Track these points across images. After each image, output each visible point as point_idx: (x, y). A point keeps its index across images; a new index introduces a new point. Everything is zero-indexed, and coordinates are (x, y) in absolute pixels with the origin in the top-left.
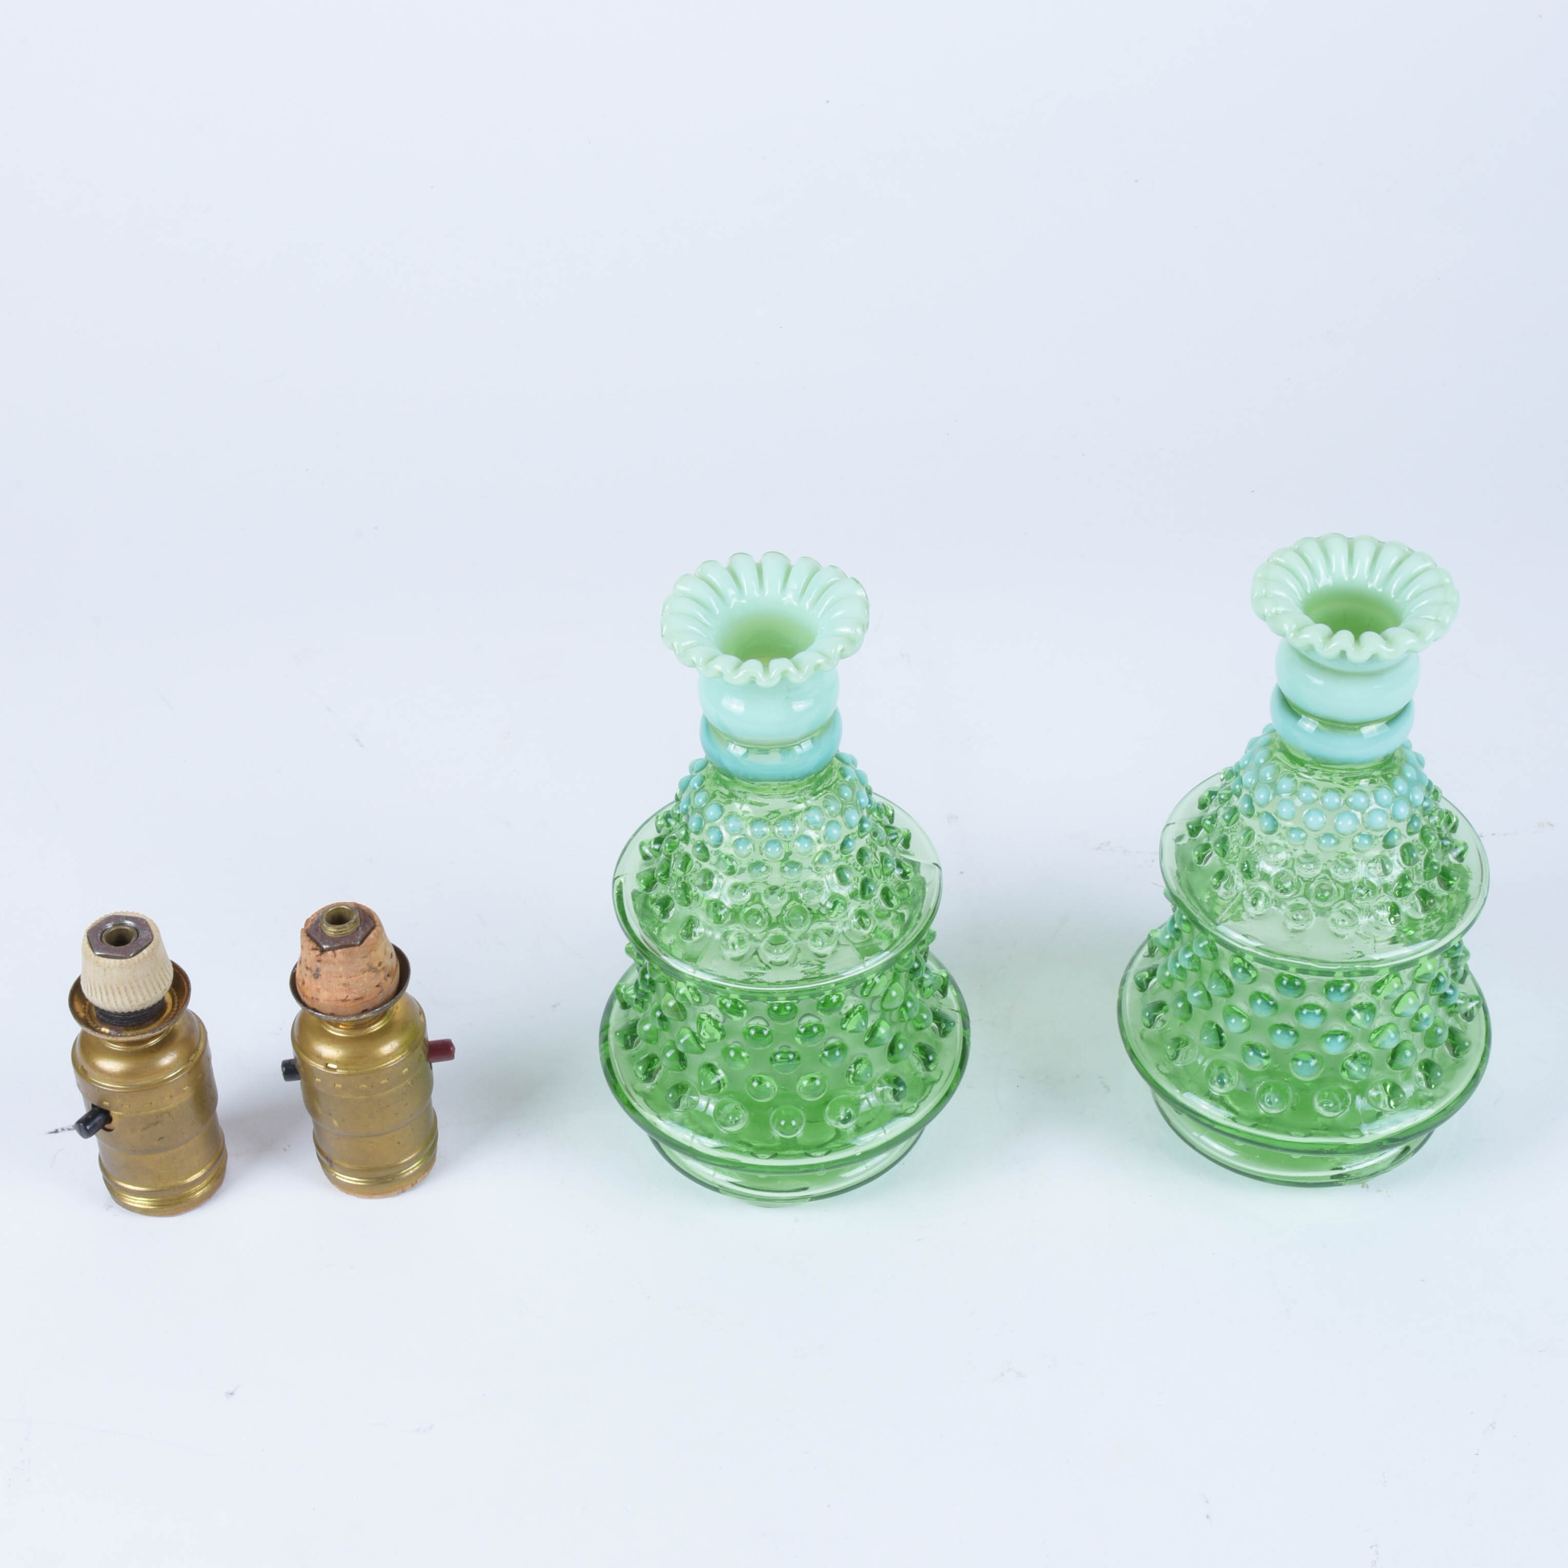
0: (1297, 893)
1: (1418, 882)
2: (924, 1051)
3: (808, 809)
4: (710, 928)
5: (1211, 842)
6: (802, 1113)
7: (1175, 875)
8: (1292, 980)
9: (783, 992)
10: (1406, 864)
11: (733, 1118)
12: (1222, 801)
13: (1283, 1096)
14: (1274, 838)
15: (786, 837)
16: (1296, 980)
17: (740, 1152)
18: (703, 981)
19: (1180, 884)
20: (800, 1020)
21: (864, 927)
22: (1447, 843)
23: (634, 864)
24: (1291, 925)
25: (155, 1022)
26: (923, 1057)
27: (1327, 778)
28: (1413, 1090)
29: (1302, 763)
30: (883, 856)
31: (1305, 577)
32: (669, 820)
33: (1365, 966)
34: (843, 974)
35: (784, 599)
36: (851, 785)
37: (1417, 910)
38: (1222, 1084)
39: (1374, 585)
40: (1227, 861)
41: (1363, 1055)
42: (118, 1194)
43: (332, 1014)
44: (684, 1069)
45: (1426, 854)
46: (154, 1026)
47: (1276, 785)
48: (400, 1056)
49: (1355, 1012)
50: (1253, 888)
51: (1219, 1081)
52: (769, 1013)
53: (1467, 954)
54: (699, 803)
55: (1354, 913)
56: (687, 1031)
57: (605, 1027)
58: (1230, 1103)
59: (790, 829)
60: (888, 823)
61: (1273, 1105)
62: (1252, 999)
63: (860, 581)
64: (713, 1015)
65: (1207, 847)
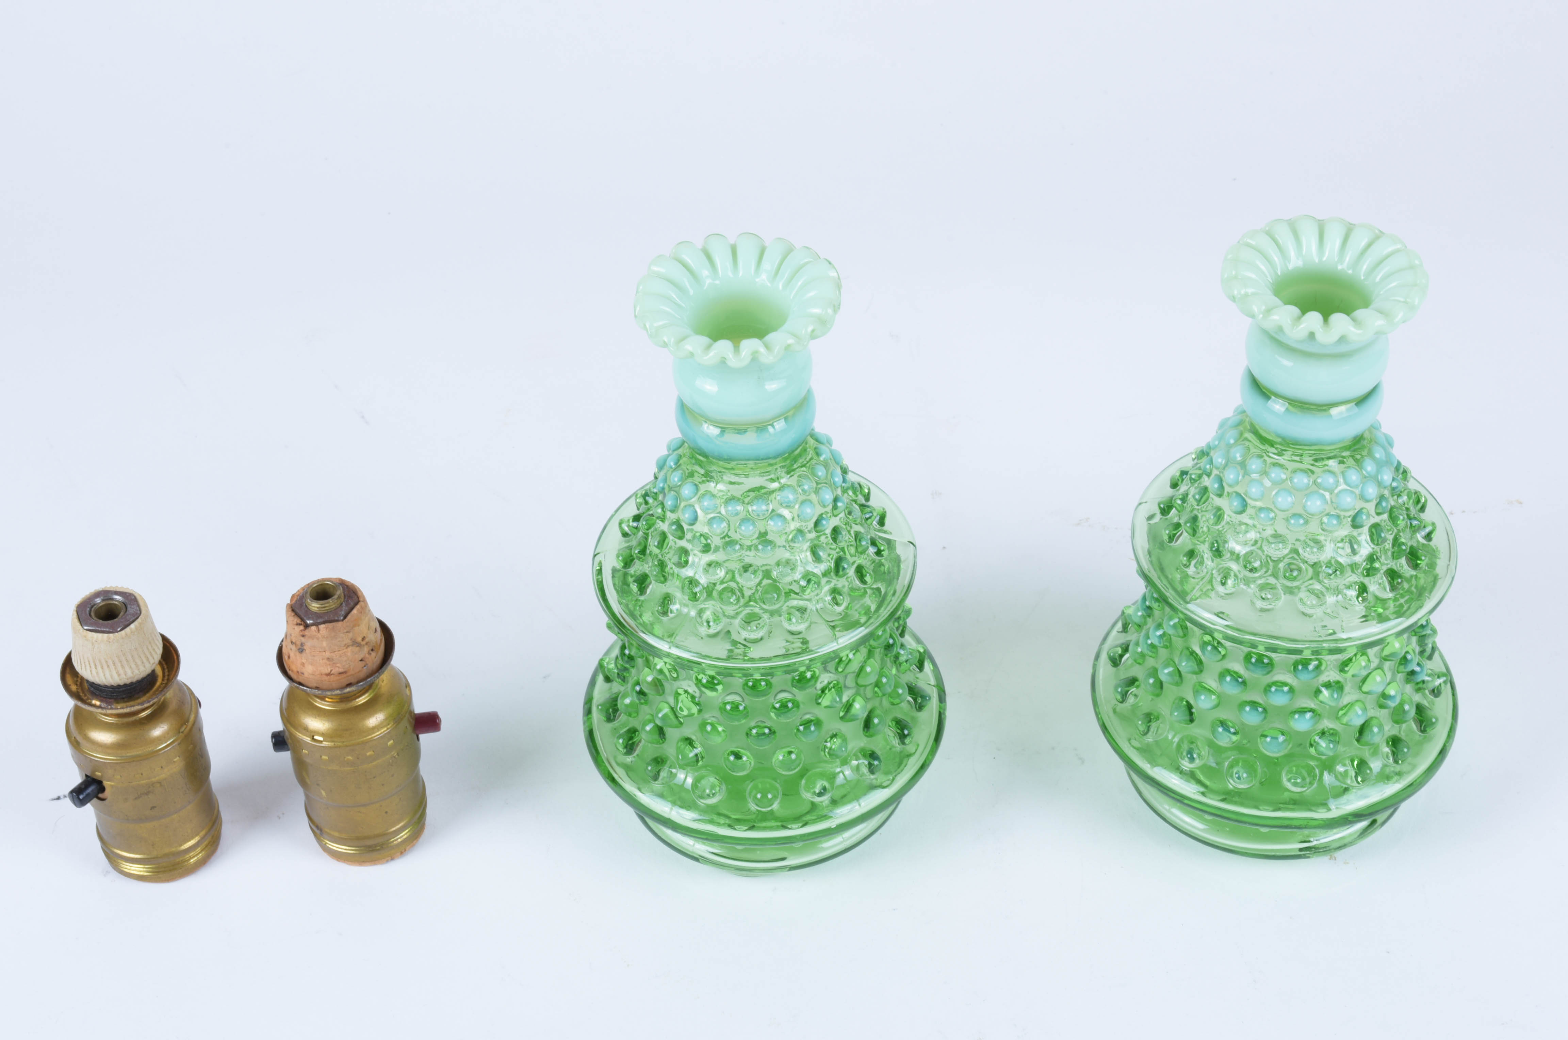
0: (1266, 572)
1: (1386, 562)
2: (900, 725)
3: (782, 488)
4: (686, 605)
5: (1182, 522)
6: (778, 785)
7: (1146, 553)
8: (1260, 658)
9: (758, 669)
10: (1374, 544)
11: (711, 791)
12: (1193, 481)
13: (1251, 770)
14: (1244, 518)
15: (758, 515)
16: (1265, 658)
17: (719, 824)
18: (679, 658)
19: (1151, 562)
20: (776, 695)
21: (837, 604)
22: (1415, 523)
23: (614, 543)
24: (1260, 604)
25: (145, 694)
26: (899, 731)
27: (1298, 459)
28: (1381, 766)
29: (1272, 444)
30: (857, 534)
31: (1276, 259)
32: (647, 498)
33: (1333, 645)
34: (818, 651)
35: (757, 280)
36: (826, 465)
37: (1385, 589)
38: (1192, 759)
39: (1344, 266)
40: (1198, 541)
41: (1332, 731)
42: (114, 861)
43: (317, 688)
44: (663, 742)
45: (1394, 534)
46: (144, 698)
47: (1245, 466)
48: (385, 729)
49: (1323, 689)
50: (1223, 567)
51: (1189, 756)
52: (744, 689)
53: (1434, 631)
54: (674, 481)
55: (1322, 592)
56: (666, 705)
57: (588, 701)
58: (1202, 778)
59: (764, 508)
60: (864, 502)
61: (1242, 780)
62: (1222, 676)
63: (832, 262)
64: (690, 691)
65: (1177, 526)
